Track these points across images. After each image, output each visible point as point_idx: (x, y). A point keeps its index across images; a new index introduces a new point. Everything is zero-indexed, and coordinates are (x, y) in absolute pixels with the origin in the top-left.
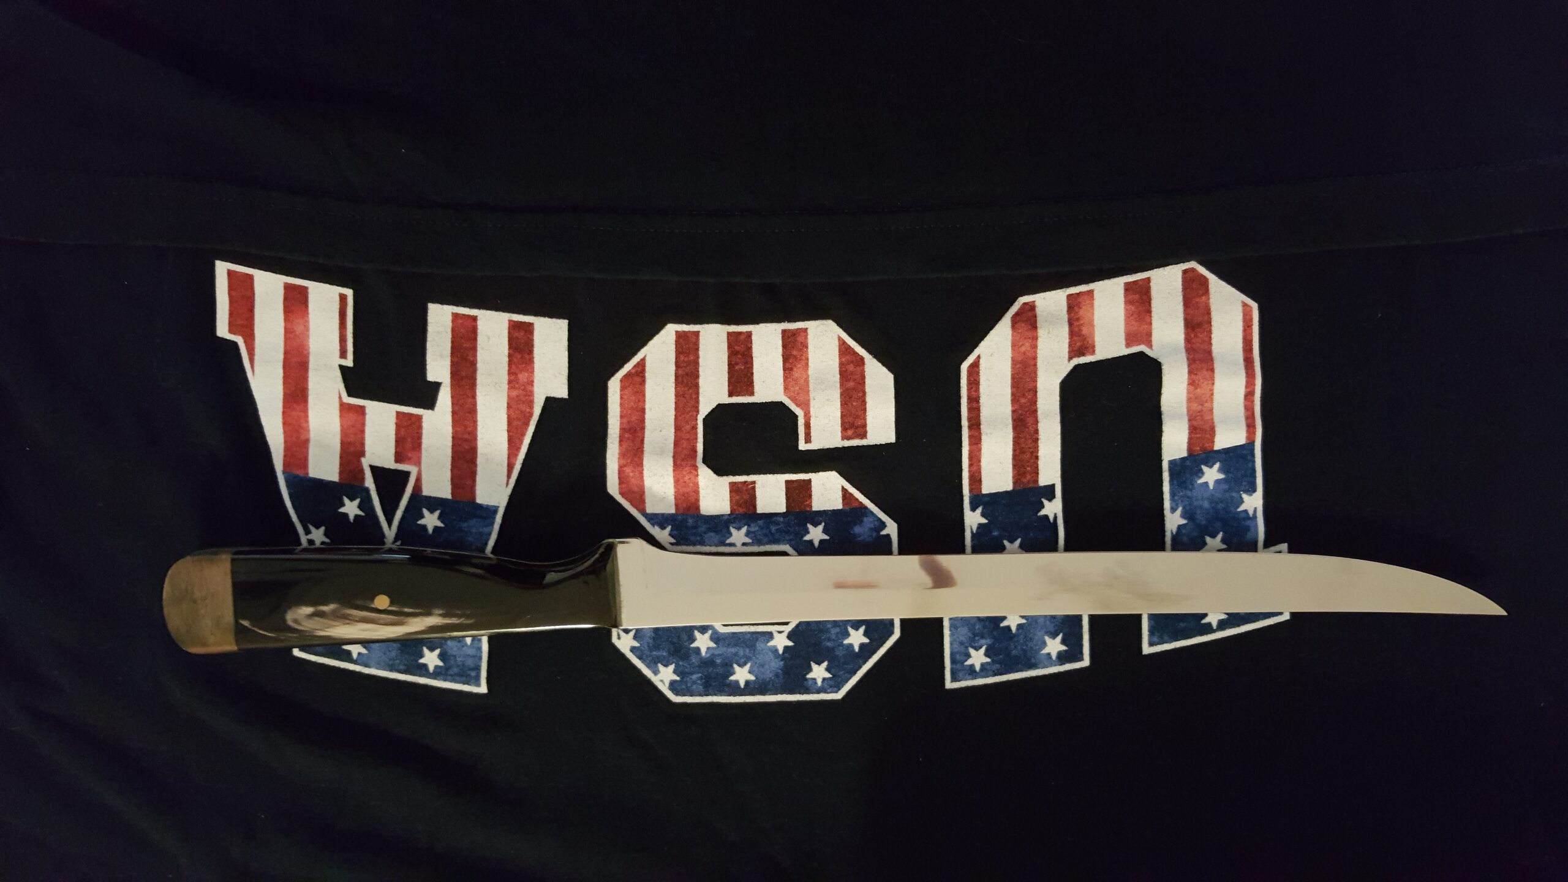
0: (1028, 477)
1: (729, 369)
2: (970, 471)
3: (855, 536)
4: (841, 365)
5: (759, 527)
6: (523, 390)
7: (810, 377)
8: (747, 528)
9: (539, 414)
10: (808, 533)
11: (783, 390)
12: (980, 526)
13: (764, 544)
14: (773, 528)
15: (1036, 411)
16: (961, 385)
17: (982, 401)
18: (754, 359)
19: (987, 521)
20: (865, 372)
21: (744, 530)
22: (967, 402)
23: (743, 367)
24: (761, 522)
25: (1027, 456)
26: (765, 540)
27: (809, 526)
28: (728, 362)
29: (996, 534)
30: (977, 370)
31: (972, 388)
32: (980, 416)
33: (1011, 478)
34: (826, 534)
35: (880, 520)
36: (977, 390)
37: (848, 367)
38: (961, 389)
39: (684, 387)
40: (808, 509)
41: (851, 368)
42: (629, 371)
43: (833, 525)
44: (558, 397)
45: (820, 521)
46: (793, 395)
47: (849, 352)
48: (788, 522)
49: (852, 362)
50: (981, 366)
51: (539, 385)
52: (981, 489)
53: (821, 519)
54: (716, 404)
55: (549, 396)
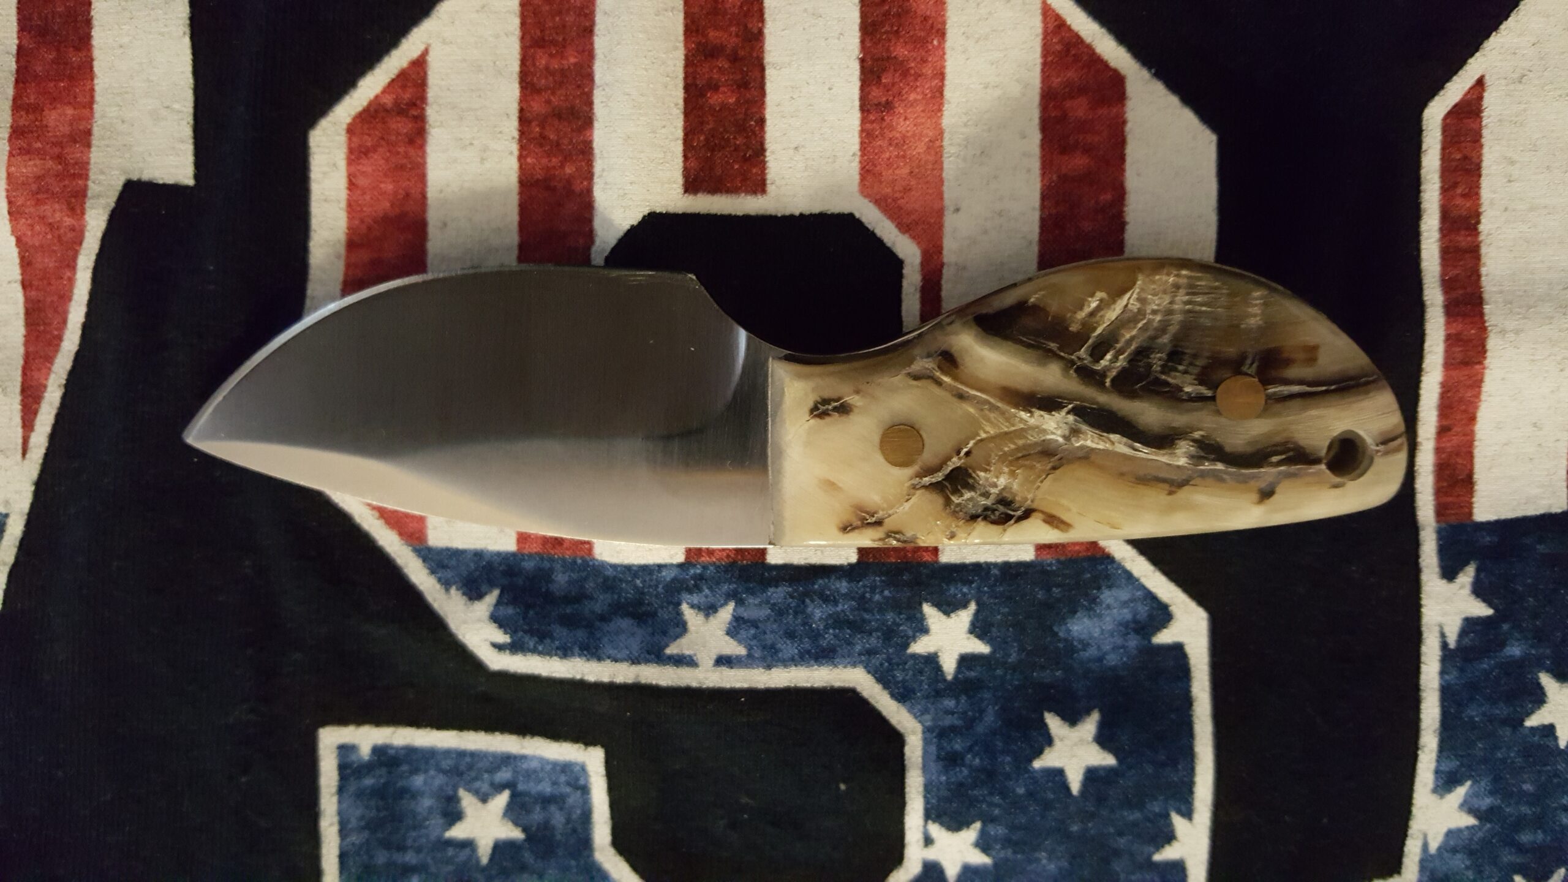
1: (688, 102)
2: (1438, 450)
3: (1070, 648)
4: (1050, 98)
5: (773, 607)
6: (51, 158)
7: (949, 136)
8: (734, 610)
9: (99, 235)
10: (925, 631)
11: (857, 178)
12: (1470, 625)
13: (786, 663)
14: (818, 612)
16: (1423, 172)
17: (1485, 226)
18: (770, 73)
19: (1489, 612)
20: (1124, 122)
21: (726, 613)
22: (1441, 230)
23: (732, 100)
24: (778, 593)
26: (789, 649)
27: (928, 609)
28: (686, 78)
29: (1515, 650)
30: (1474, 126)
31: (1455, 185)
32: (1479, 276)
33: (1563, 474)
34: (980, 637)
35: (1151, 597)
36: (1473, 192)
37: (1068, 105)
38: (1423, 187)
39: (549, 155)
40: (928, 558)
41: (1079, 108)
42: (377, 97)
43: (1007, 610)
44: (161, 182)
45: (964, 595)
46: (889, 190)
47: (1074, 55)
48: (863, 597)
49: (1082, 90)
50: (1485, 114)
51: (108, 146)
52: (1470, 506)
53: (965, 590)
54: (646, 211)
55: (135, 178)
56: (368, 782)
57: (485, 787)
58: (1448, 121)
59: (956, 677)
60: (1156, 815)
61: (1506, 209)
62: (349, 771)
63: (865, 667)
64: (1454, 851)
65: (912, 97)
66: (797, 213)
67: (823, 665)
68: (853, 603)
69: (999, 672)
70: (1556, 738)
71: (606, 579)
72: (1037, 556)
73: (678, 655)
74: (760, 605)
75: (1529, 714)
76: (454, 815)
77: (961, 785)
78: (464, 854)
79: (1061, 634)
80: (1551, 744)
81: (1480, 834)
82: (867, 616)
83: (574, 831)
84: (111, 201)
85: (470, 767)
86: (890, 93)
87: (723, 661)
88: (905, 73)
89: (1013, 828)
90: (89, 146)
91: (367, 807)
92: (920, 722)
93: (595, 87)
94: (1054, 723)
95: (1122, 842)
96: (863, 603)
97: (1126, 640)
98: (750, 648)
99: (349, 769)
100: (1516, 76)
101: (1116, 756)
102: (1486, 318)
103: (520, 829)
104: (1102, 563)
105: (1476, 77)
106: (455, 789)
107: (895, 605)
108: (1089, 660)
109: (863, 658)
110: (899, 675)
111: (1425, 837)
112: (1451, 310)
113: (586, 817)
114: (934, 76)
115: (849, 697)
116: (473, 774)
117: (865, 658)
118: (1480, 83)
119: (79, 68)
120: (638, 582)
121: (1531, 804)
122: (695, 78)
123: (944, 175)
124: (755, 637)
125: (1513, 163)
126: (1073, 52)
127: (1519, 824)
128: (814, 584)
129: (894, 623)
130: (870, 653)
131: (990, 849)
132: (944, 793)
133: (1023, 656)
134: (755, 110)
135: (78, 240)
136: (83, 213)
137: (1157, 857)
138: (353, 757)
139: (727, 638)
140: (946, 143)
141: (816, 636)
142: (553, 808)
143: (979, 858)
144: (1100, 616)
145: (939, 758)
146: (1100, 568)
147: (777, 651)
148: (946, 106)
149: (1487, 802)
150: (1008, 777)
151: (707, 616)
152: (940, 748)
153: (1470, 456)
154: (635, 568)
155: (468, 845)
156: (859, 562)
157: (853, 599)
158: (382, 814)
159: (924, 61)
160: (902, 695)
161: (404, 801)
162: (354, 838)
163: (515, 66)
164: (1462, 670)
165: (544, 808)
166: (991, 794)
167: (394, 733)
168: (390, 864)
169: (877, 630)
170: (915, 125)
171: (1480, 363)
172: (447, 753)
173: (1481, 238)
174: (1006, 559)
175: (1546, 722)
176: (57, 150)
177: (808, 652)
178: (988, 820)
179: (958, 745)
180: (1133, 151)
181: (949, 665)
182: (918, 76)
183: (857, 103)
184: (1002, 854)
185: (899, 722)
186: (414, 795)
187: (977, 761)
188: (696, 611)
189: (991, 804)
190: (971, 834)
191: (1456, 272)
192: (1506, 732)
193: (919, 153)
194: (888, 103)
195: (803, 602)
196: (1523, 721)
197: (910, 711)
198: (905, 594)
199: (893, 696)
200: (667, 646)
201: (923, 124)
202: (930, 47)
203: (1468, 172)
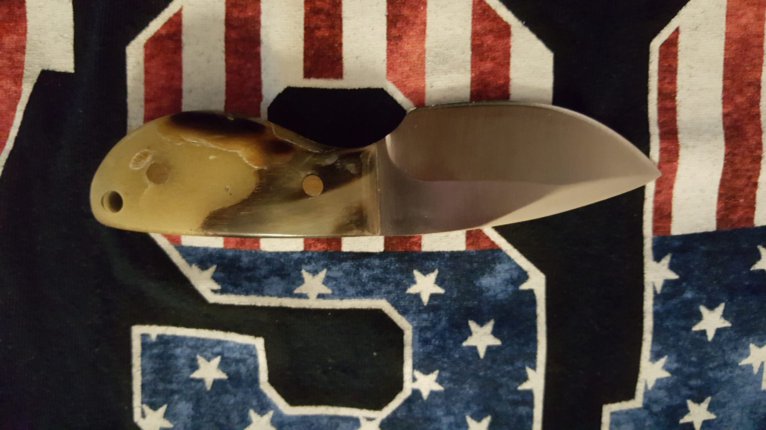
0: (740, 213)
1: (305, 35)
2: (655, 202)
3: (481, 291)
4: (475, 35)
5: (344, 271)
6: (7, 59)
7: (427, 52)
8: (327, 273)
9: (28, 95)
10: (414, 282)
11: (385, 71)
12: (667, 283)
13: (350, 297)
14: (365, 274)
15: (758, 115)
16: (650, 72)
17: (679, 97)
18: (344, 21)
19: (677, 277)
20: (510, 47)
21: (322, 274)
22: (658, 99)
23: (327, 34)
24: (347, 265)
25: (740, 183)
26: (351, 290)
27: (416, 273)
28: (305, 24)
29: (689, 295)
30: (674, 50)
31: (665, 78)
32: (675, 121)
33: (714, 213)
34: (440, 285)
35: (519, 268)
36: (673, 82)
37: (484, 38)
38: (649, 79)
39: (239, 59)
40: (416, 249)
41: (489, 40)
42: (158, 31)
43: (452, 273)
44: (58, 71)
45: (433, 266)
46: (400, 77)
47: (487, 15)
48: (386, 267)
49: (491, 31)
50: (679, 45)
51: (33, 54)
52: (669, 228)
53: (433, 264)
54: (286, 87)
55: (46, 69)
56: (155, 351)
57: (209, 355)
58: (662, 48)
59: (428, 304)
60: (520, 368)
61: (689, 90)
62: (146, 346)
63: (387, 299)
64: (660, 388)
65: (411, 33)
66: (357, 88)
67: (367, 298)
68: (382, 270)
69: (448, 302)
70: (706, 336)
71: (267, 259)
72: (467, 249)
73: (300, 294)
74: (338, 270)
75: (695, 324)
76: (194, 367)
77: (430, 353)
78: (200, 385)
79: (477, 285)
80: (704, 339)
81: (671, 381)
82: (388, 276)
83: (251, 375)
84: (34, 79)
85: (202, 345)
86: (401, 31)
87: (321, 296)
88: (408, 23)
89: (453, 373)
90: (24, 53)
91: (155, 363)
92: (411, 324)
93: (261, 27)
94: (473, 325)
95: (504, 380)
96: (386, 270)
97: (507, 288)
98: (333, 290)
99: (146, 345)
100: (694, 27)
101: (501, 340)
102: (679, 140)
103: (225, 374)
104: (496, 252)
105: (675, 27)
106: (195, 355)
107: (401, 271)
108: (490, 297)
109: (386, 295)
110: (402, 303)
111: (646, 381)
112: (663, 136)
113: (256, 368)
114: (421, 24)
115: (379, 314)
116: (204, 349)
117: (387, 295)
118: (677, 31)
119: (20, 17)
120: (282, 260)
121: (695, 367)
122: (309, 24)
123: (426, 70)
124: (335, 285)
125: (692, 68)
126: (487, 13)
127: (690, 376)
128: (363, 261)
129: (400, 279)
130: (389, 293)
131: (442, 383)
132: (422, 357)
133: (460, 294)
134: (338, 39)
135: (18, 98)
136: (21, 85)
137: (520, 388)
138: (148, 340)
139: (323, 286)
140: (427, 55)
141: (364, 285)
142: (241, 364)
143: (438, 388)
144: (495, 277)
145: (419, 341)
146: (496, 254)
147: (346, 292)
148: (427, 38)
149: (675, 366)
150: (451, 350)
151: (314, 275)
152: (420, 336)
153: (670, 204)
154: (280, 253)
155: (201, 381)
156: (385, 251)
157: (381, 268)
158: (162, 366)
159: (416, 17)
160: (403, 312)
161: (172, 361)
162: (149, 377)
163: (223, 17)
164: (663, 304)
165: (237, 365)
166: (443, 357)
167: (167, 329)
168: (165, 389)
169: (392, 282)
170: (412, 47)
171: (676, 161)
172: (192, 339)
173: (677, 103)
174: (452, 250)
175: (702, 328)
176: (9, 56)
177: (360, 292)
178: (442, 369)
179: (429, 335)
180: (514, 61)
181: (425, 299)
182: (414, 24)
183: (385, 36)
184: (448, 386)
185: (402, 325)
186: (176, 358)
187: (437, 342)
188: (308, 273)
189: (443, 362)
190: (434, 376)
191: (665, 119)
192: (684, 333)
193: (414, 60)
194: (399, 36)
195: (358, 269)
196: (691, 328)
197: (407, 319)
198: (405, 266)
199: (399, 312)
200: (295, 289)
201: (416, 46)
202: (420, 10)
203: (671, 72)
